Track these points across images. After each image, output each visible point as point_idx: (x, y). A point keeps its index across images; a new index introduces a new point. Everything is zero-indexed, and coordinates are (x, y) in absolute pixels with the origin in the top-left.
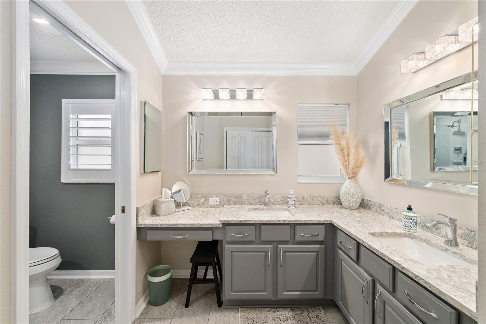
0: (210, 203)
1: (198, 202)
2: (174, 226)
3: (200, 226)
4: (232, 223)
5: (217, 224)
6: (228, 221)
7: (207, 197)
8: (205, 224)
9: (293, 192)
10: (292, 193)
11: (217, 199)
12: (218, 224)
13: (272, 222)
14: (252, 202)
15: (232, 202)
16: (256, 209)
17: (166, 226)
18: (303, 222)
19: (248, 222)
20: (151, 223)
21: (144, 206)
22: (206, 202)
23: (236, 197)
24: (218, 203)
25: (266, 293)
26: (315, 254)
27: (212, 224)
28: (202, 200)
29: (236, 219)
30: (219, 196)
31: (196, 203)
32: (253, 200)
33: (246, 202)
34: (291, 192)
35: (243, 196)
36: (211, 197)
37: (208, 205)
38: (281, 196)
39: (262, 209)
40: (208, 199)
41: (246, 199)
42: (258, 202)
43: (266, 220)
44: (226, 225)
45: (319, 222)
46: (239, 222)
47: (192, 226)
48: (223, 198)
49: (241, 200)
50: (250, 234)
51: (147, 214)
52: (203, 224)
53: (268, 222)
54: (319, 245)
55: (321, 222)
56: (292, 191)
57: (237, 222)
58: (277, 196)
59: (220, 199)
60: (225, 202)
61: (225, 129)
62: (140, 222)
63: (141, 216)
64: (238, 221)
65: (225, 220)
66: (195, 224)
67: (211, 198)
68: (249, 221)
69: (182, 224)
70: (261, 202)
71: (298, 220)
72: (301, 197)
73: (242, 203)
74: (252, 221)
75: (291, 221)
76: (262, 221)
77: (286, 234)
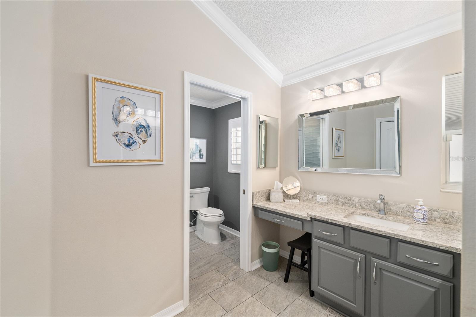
0: (318, 200)
2: (274, 211)
3: (291, 215)
4: (319, 219)
5: (305, 217)
6: (315, 216)
7: (315, 194)
8: (295, 215)
9: (423, 202)
10: (421, 203)
11: (325, 197)
12: (306, 217)
13: (362, 229)
14: (364, 206)
15: (340, 203)
17: (269, 209)
18: (408, 240)
19: (335, 222)
20: (260, 205)
21: (259, 192)
22: (314, 199)
23: (345, 198)
24: (326, 201)
25: (355, 306)
26: (433, 290)
27: (301, 216)
28: (311, 196)
29: (323, 216)
30: (327, 194)
31: (306, 198)
32: (365, 204)
33: (357, 205)
34: (419, 201)
35: (353, 198)
36: (319, 194)
37: (316, 202)
38: (408, 206)
39: (373, 216)
40: (316, 196)
41: (357, 201)
42: (373, 208)
43: (356, 225)
44: (313, 219)
45: (438, 247)
46: (325, 220)
47: (286, 214)
48: (331, 197)
49: (350, 202)
50: (337, 234)
51: (262, 199)
53: (357, 228)
54: (441, 280)
55: (443, 248)
56: (422, 200)
58: (402, 205)
59: (327, 197)
60: (333, 201)
62: (255, 202)
63: (256, 199)
64: (324, 218)
65: (312, 215)
66: (288, 213)
67: (319, 195)
68: (335, 220)
69: (279, 211)
70: (377, 208)
71: (401, 235)
72: (446, 212)
73: (352, 205)
74: (338, 221)
75: (390, 233)
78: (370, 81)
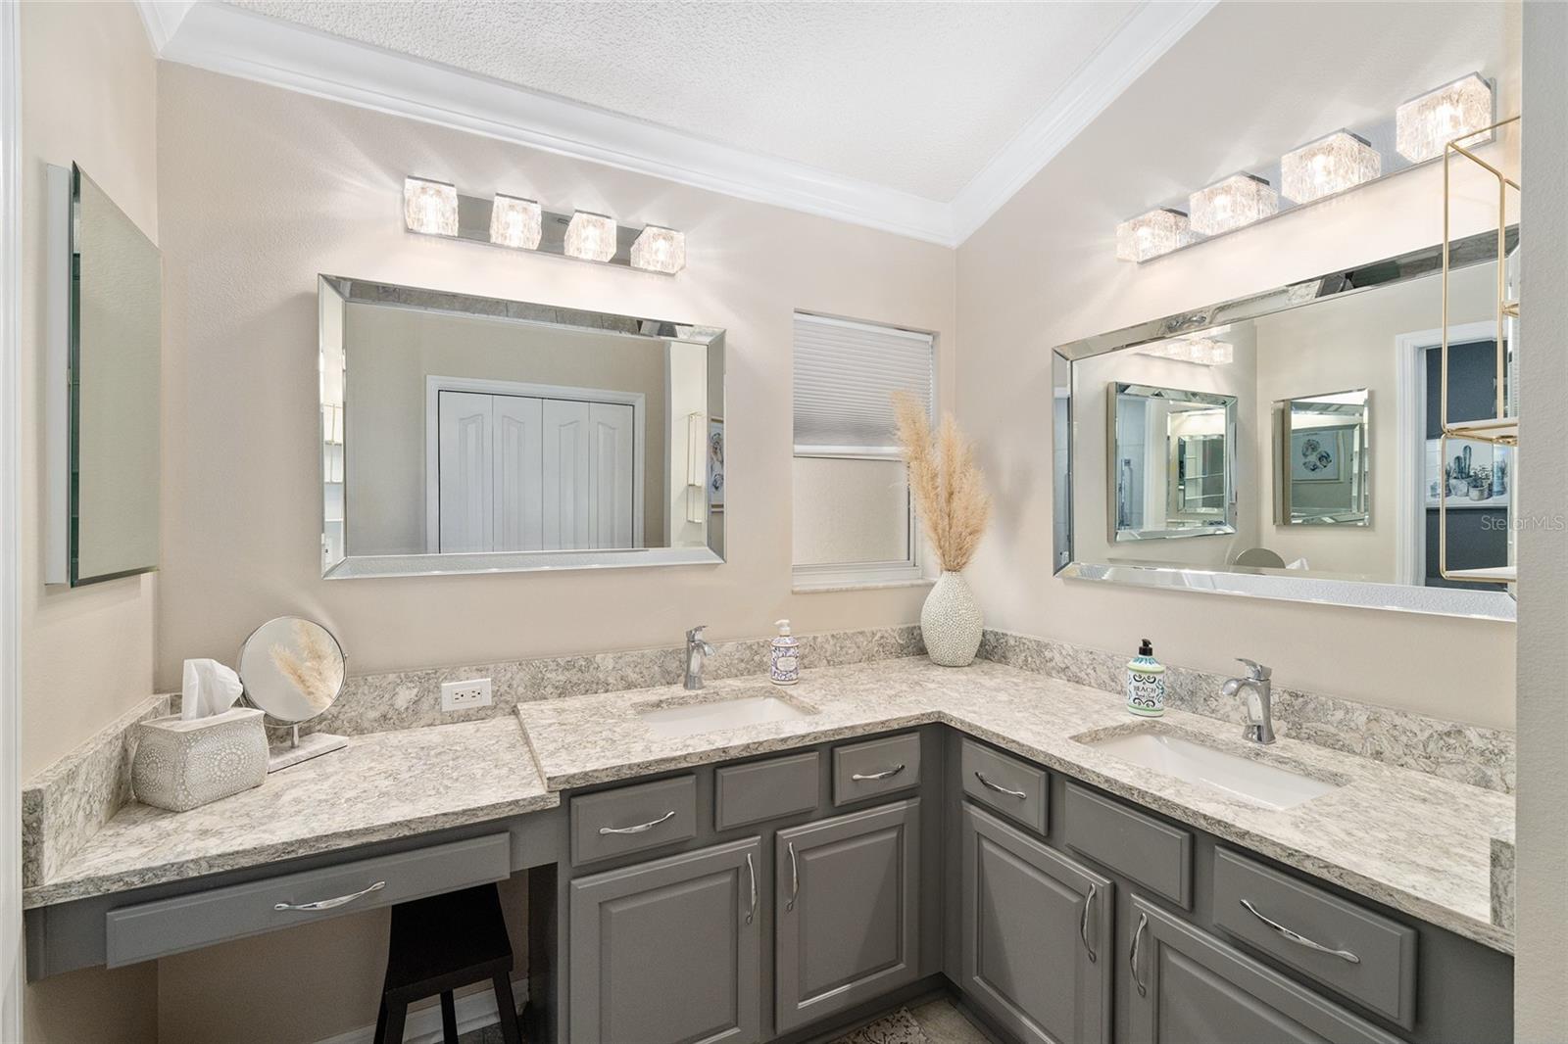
0: (448, 705)
1: (383, 708)
2: (301, 852)
3: (447, 826)
4: (606, 780)
5: (534, 800)
6: (586, 774)
7: (428, 679)
8: (473, 811)
9: (788, 625)
10: (786, 630)
11: (483, 683)
12: (542, 798)
13: (761, 750)
14: (633, 677)
15: (549, 689)
16: (658, 704)
17: (245, 862)
18: (860, 732)
19: (672, 766)
21: (71, 776)
22: (425, 705)
23: (569, 666)
24: (487, 700)
25: (735, 1031)
26: (893, 835)
27: (510, 804)
28: (405, 696)
29: (618, 762)
30: (492, 666)
31: (373, 714)
32: (637, 669)
33: (611, 680)
34: (781, 625)
35: (598, 658)
36: (452, 676)
37: (437, 715)
38: (741, 644)
40: (438, 687)
41: (610, 667)
42: (658, 676)
43: (738, 746)
44: (576, 793)
45: (906, 725)
46: (634, 772)
47: (407, 833)
48: (509, 675)
49: (587, 677)
50: (677, 809)
51: (88, 817)
52: (464, 812)
53: (745, 754)
54: (905, 802)
55: (913, 723)
56: (787, 621)
57: (626, 774)
58: (729, 647)
59: (494, 681)
60: (521, 690)
61: (433, 383)
62: (53, 871)
64: (630, 767)
65: (573, 776)
66: (421, 820)
67: (452, 680)
68: (674, 759)
69: (349, 834)
70: (669, 673)
71: (846, 728)
72: (805, 640)
73: (594, 686)
74: (685, 757)
75: (824, 733)
76: (724, 750)
77: (804, 784)
78: (652, 250)
